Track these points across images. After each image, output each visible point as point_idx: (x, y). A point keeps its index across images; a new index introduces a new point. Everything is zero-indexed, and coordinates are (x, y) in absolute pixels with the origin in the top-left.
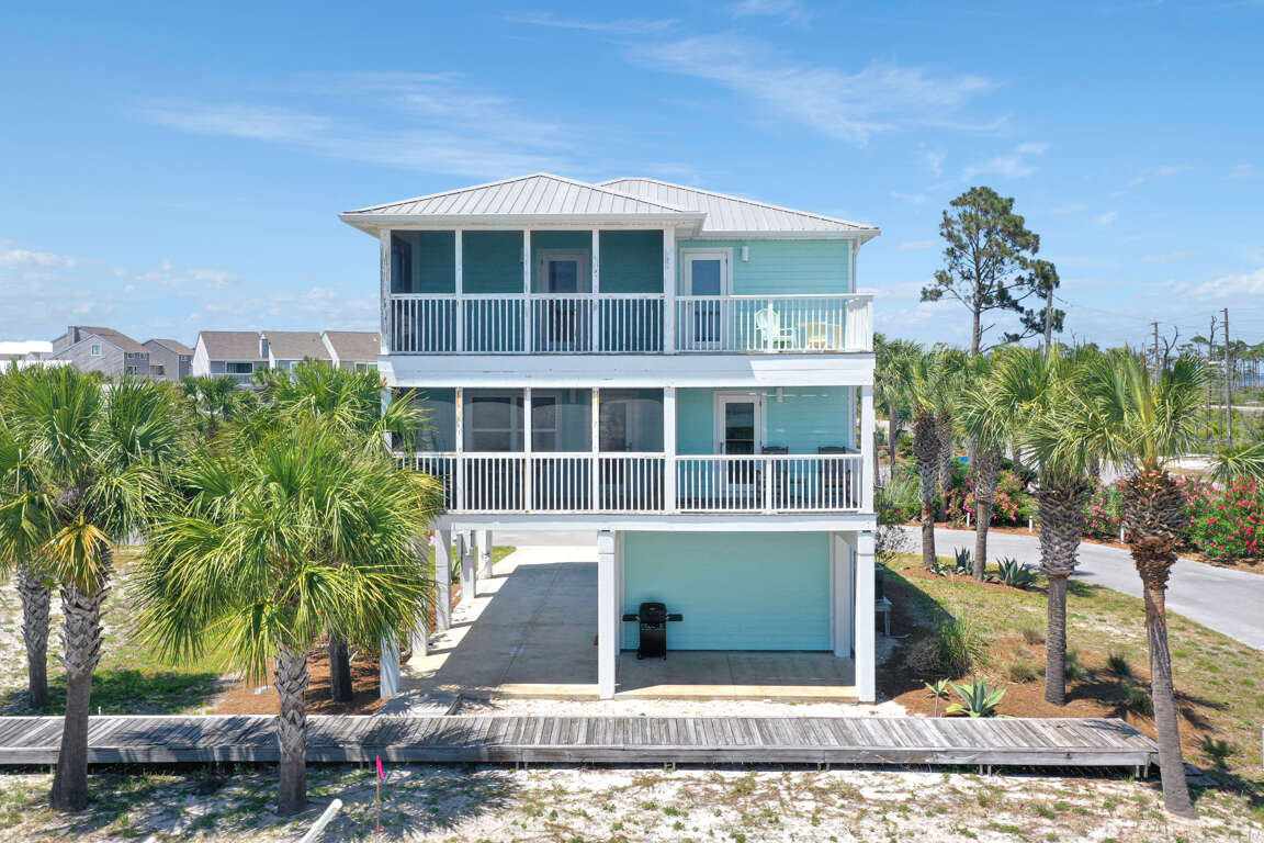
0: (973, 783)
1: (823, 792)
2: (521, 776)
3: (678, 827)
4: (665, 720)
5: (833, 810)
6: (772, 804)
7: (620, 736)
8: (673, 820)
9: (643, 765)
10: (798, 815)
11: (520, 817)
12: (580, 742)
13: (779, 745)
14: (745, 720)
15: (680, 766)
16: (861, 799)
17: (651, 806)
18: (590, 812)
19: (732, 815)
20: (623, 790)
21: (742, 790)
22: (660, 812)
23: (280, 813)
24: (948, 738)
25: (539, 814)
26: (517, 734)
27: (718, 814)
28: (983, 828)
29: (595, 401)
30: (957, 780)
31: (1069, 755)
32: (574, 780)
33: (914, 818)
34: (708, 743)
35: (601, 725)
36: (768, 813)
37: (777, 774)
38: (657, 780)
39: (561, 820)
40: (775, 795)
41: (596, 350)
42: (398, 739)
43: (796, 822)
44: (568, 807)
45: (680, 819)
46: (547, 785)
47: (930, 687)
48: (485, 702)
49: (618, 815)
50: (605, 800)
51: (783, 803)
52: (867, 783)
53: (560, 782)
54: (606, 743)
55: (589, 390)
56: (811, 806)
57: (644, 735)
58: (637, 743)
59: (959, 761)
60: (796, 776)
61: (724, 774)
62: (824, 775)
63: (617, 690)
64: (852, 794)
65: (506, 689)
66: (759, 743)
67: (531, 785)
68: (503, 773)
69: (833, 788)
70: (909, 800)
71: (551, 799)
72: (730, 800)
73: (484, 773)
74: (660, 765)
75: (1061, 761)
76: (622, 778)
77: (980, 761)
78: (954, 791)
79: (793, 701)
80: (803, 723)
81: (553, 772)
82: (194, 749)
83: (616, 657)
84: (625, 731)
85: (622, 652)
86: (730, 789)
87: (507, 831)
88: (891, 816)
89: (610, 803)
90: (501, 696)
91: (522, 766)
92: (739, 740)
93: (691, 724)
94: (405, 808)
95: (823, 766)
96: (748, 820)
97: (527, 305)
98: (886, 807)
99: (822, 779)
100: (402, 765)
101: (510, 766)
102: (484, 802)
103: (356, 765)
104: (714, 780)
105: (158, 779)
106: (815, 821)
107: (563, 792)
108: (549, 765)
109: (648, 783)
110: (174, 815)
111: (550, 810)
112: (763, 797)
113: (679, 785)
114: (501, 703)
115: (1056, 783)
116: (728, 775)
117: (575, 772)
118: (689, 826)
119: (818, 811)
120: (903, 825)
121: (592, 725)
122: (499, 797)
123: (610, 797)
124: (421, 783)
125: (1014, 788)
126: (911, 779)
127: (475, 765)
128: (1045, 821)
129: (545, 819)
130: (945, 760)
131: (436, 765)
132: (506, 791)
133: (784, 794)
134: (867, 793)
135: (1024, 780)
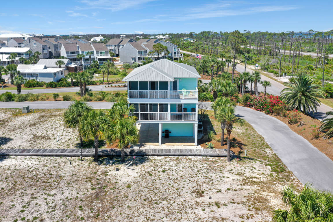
0: (206, 158)
1: (187, 159)
2: (150, 157)
3: (169, 164)
4: (168, 149)
5: (188, 162)
6: (180, 161)
7: (162, 152)
8: (168, 163)
9: (165, 156)
10: (183, 162)
11: (150, 163)
12: (157, 153)
13: (182, 153)
14: (178, 149)
15: (170, 156)
16: (191, 160)
17: (166, 161)
18: (159, 162)
19: (175, 162)
20: (162, 159)
21: (177, 159)
22: (167, 162)
23: (122, 162)
24: (204, 152)
25: (153, 162)
26: (149, 152)
27: (174, 162)
28: (205, 164)
29: (158, 105)
30: (204, 158)
31: (218, 154)
32: (157, 158)
33: (197, 163)
34: (173, 153)
35: (160, 150)
36: (180, 162)
37: (182, 157)
38: (167, 158)
39: (155, 163)
40: (181, 160)
41: (158, 98)
42: (134, 152)
43: (183, 163)
44: (156, 161)
45: (169, 163)
46: (153, 158)
47: (205, 143)
48: (143, 146)
49: (162, 162)
50: (160, 160)
51: (182, 161)
52: (193, 158)
53: (155, 158)
54: (160, 153)
55: (158, 104)
56: (185, 161)
57: (165, 152)
58: (164, 153)
59: (205, 155)
60: (184, 157)
61: (175, 157)
62: (188, 157)
63: (162, 144)
64: (191, 159)
65: (146, 144)
66: (180, 153)
67: (151, 158)
68: (148, 157)
69: (188, 159)
70: (197, 160)
71: (154, 160)
72: (175, 160)
73: (145, 157)
74: (167, 156)
75: (218, 155)
76: (162, 157)
77: (207, 155)
78: (203, 159)
79: (186, 146)
80: (186, 150)
81: (154, 156)
82: (108, 154)
83: (162, 138)
84: (163, 151)
85: (162, 137)
86: (176, 159)
87: (149, 164)
88: (194, 162)
89: (161, 161)
90: (145, 145)
91: (150, 156)
92: (177, 152)
93: (171, 150)
94: (137, 162)
95: (188, 156)
96: (177, 163)
97: (149, 92)
98: (194, 161)
99: (187, 157)
100: (135, 156)
101: (148, 156)
102: (146, 161)
103: (129, 156)
104: (174, 158)
105: (104, 157)
106: (185, 163)
107: (155, 159)
108: (153, 156)
109: (166, 158)
110: (109, 162)
111: (154, 162)
112: (180, 160)
113: (169, 158)
114: (146, 146)
115: (216, 158)
116: (176, 157)
117: (156, 157)
118: (170, 164)
119: (186, 162)
120: (195, 163)
121: (159, 150)
122: (147, 160)
123: (161, 160)
124: (138, 158)
125: (211, 159)
126: (199, 157)
127: (143, 156)
128: (212, 163)
129: (153, 163)
130: (203, 155)
131: (139, 156)
132: (148, 159)
133: (182, 160)
134: (192, 159)
135: (212, 157)
